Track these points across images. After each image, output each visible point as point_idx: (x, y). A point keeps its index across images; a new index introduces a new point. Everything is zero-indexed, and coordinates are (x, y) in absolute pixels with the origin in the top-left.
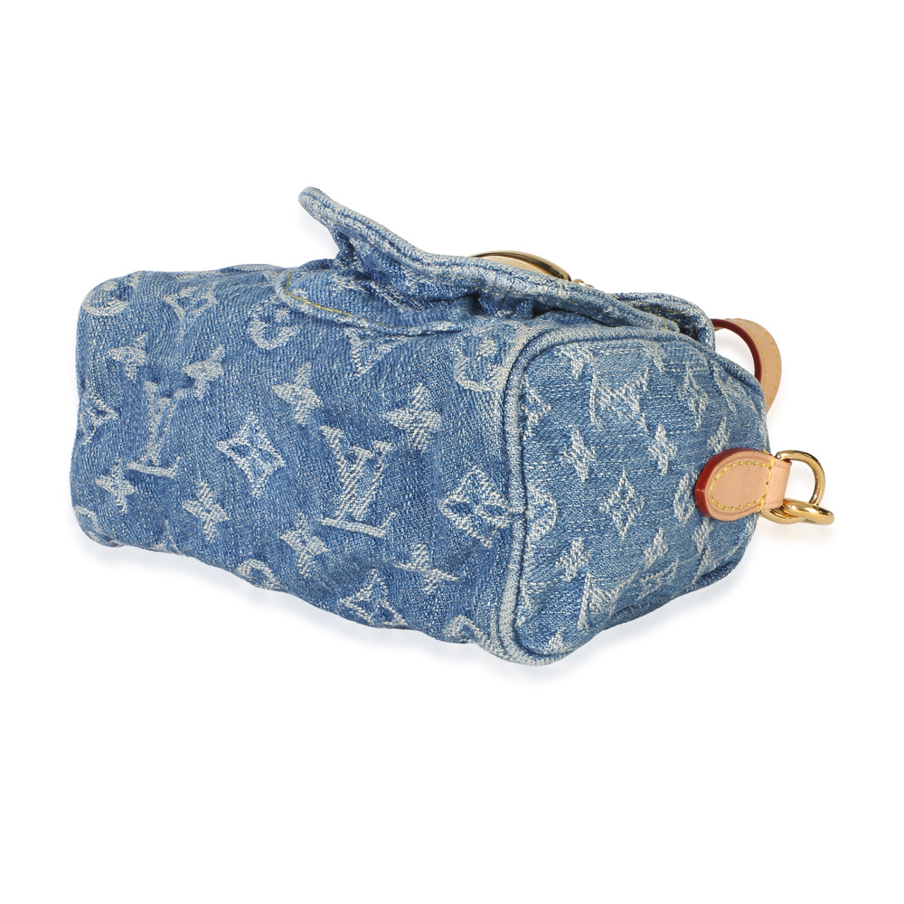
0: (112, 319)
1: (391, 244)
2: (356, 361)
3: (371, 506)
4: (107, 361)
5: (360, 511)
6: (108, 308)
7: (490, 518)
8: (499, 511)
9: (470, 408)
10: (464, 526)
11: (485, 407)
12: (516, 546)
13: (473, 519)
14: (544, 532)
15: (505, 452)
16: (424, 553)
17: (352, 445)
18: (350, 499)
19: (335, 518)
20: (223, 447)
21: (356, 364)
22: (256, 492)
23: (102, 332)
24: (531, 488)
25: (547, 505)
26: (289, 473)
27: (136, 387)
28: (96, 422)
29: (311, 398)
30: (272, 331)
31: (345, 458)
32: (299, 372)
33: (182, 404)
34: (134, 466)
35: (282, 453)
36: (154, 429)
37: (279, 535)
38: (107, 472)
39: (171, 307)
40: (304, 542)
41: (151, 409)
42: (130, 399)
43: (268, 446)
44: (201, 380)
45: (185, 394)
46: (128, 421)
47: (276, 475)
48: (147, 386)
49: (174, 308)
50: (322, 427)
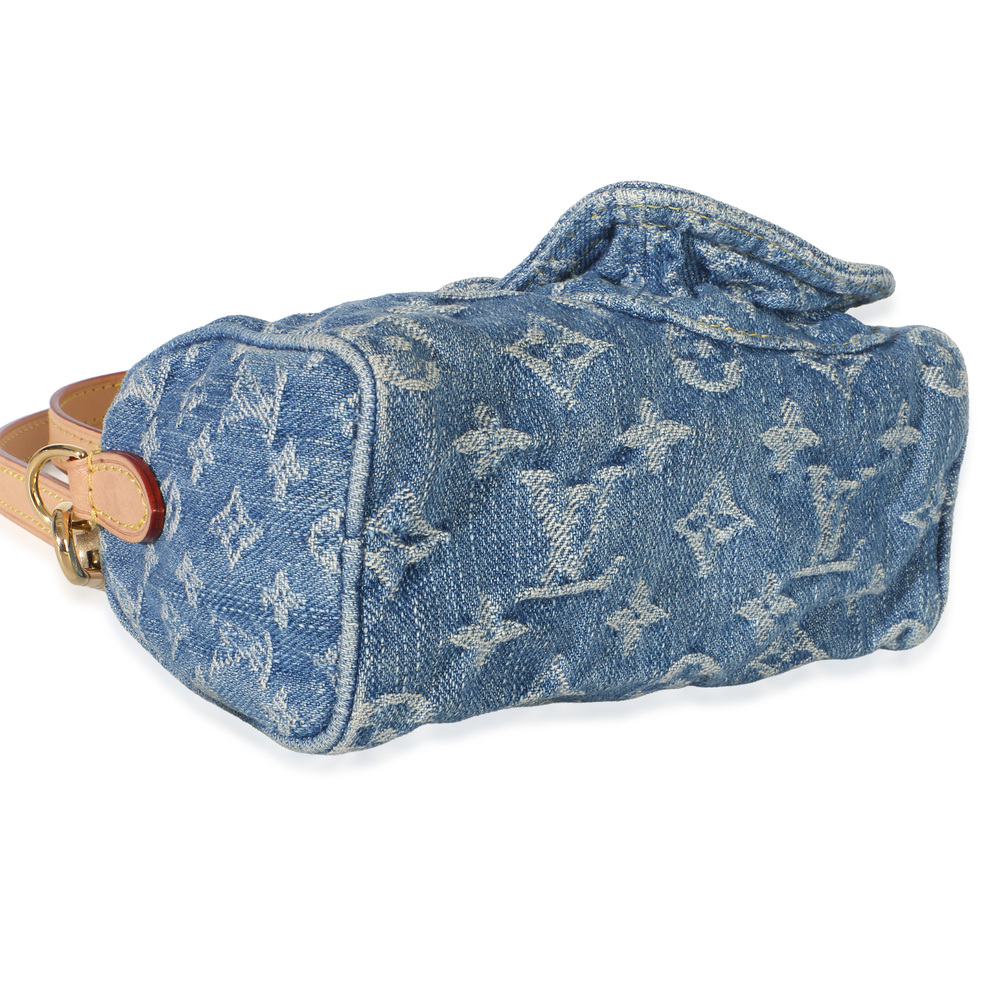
2: (840, 388)
3: (841, 540)
4: (451, 458)
5: (831, 550)
16: (880, 571)
17: (839, 480)
18: (824, 540)
19: (810, 566)
20: (682, 525)
21: (842, 391)
22: (704, 571)
26: (761, 532)
27: (485, 486)
28: (414, 554)
29: (808, 438)
30: (710, 370)
31: (824, 497)
32: (783, 411)
33: (625, 486)
34: (534, 593)
35: (748, 512)
36: (559, 532)
37: (733, 611)
38: (466, 620)
39: (517, 361)
40: (767, 607)
41: (541, 508)
42: (471, 506)
43: (731, 508)
44: (653, 447)
45: (630, 471)
46: (472, 538)
47: (735, 541)
48: (527, 476)
49: (524, 362)
50: (810, 468)
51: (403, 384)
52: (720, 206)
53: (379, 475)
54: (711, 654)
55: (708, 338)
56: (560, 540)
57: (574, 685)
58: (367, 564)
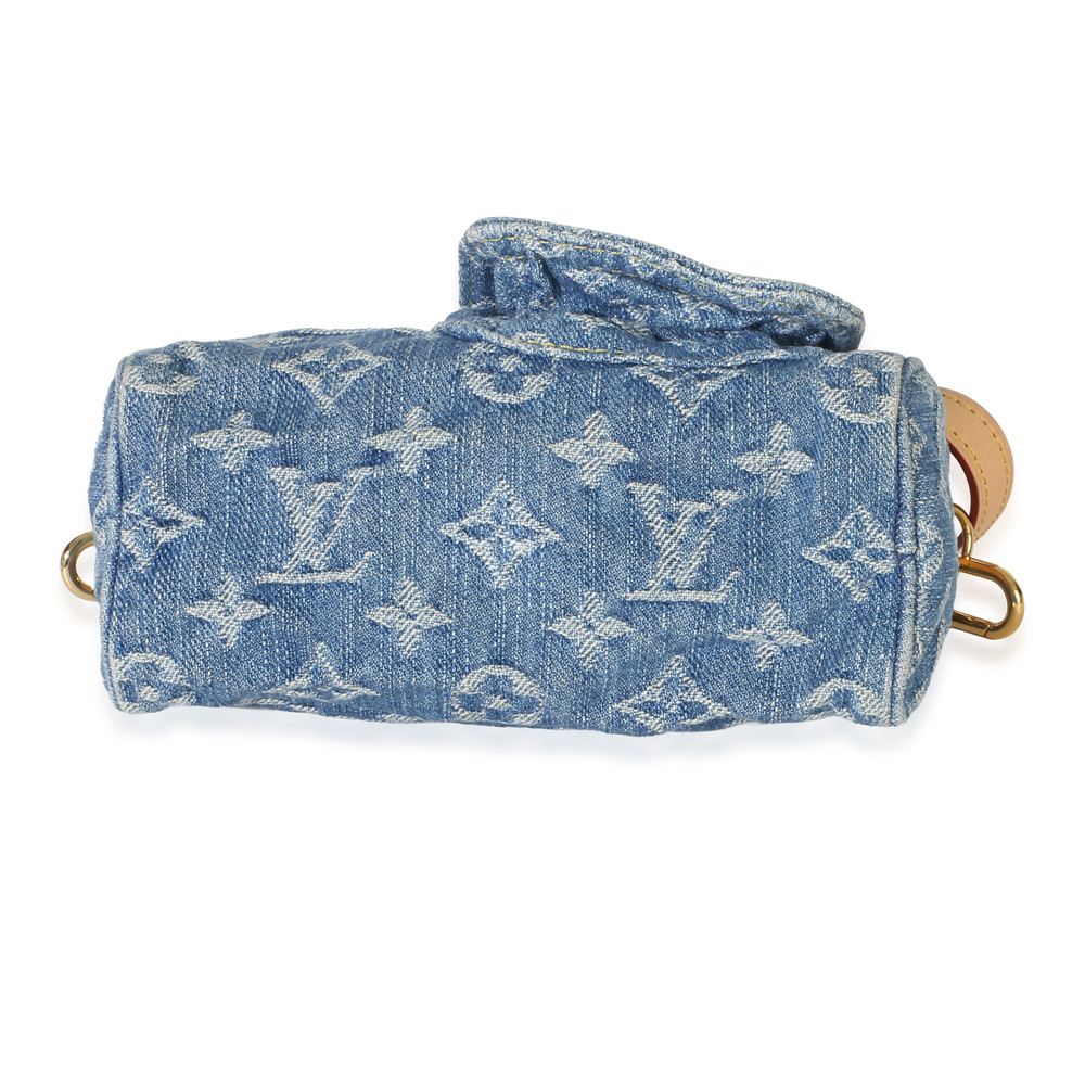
0: (183, 399)
1: (682, 264)
2: (676, 403)
3: (701, 569)
4: (190, 451)
5: (684, 577)
6: (174, 385)
7: (873, 563)
8: (883, 554)
9: (862, 443)
10: (840, 574)
11: (881, 440)
12: (909, 588)
13: (851, 565)
14: (935, 572)
15: (899, 485)
16: (777, 611)
17: (678, 500)
18: (670, 564)
19: (648, 590)
20: (451, 530)
21: (677, 406)
22: (500, 581)
23: (173, 415)
24: (922, 525)
25: (937, 541)
26: (570, 547)
27: (240, 480)
28: (165, 536)
29: (617, 452)
30: (508, 383)
31: (662, 517)
32: (586, 424)
33: (373, 485)
34: (273, 578)
35: (551, 525)
36: (305, 525)
37: (543, 626)
38: (206, 595)
39: (287, 376)
40: (590, 627)
41: (290, 501)
42: (228, 497)
43: (528, 520)
44: (407, 451)
45: (379, 472)
46: (227, 526)
47: (539, 555)
48: (276, 473)
49: (295, 376)
50: (631, 485)
51: (141, 387)
52: (554, 228)
53: (125, 464)
54: (521, 669)
55: (517, 352)
56: (307, 532)
57: (343, 675)
58: (122, 541)
